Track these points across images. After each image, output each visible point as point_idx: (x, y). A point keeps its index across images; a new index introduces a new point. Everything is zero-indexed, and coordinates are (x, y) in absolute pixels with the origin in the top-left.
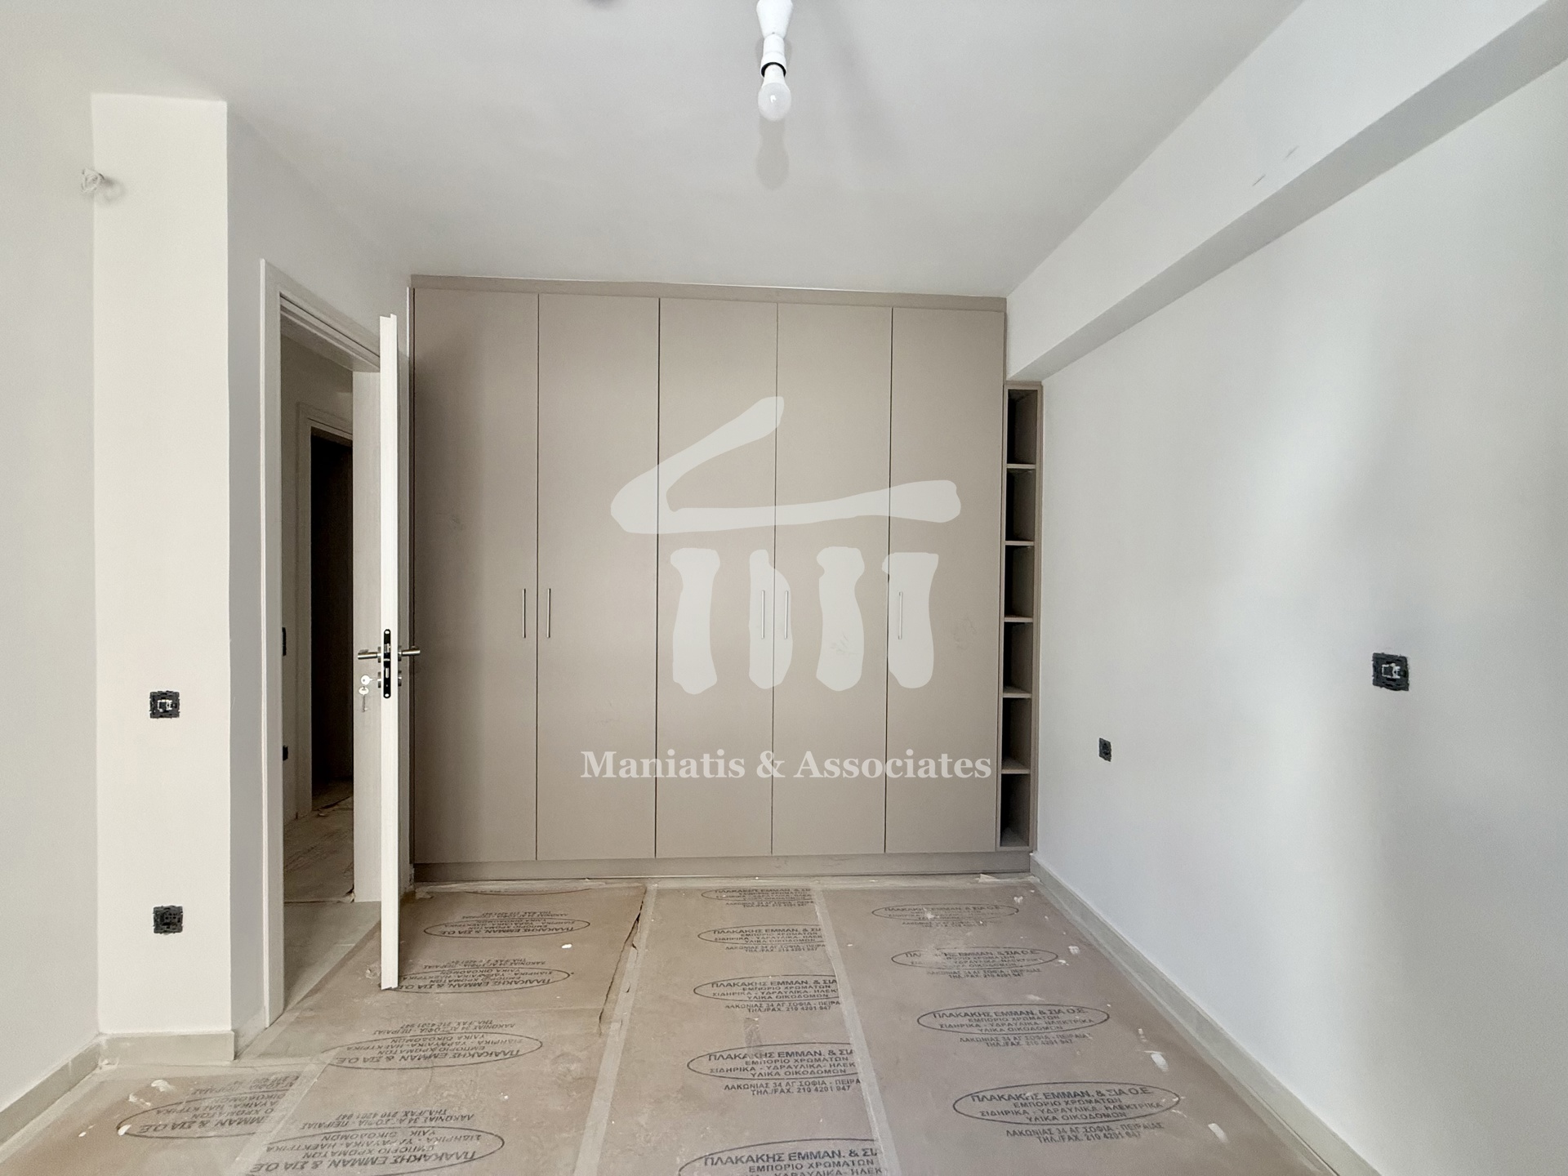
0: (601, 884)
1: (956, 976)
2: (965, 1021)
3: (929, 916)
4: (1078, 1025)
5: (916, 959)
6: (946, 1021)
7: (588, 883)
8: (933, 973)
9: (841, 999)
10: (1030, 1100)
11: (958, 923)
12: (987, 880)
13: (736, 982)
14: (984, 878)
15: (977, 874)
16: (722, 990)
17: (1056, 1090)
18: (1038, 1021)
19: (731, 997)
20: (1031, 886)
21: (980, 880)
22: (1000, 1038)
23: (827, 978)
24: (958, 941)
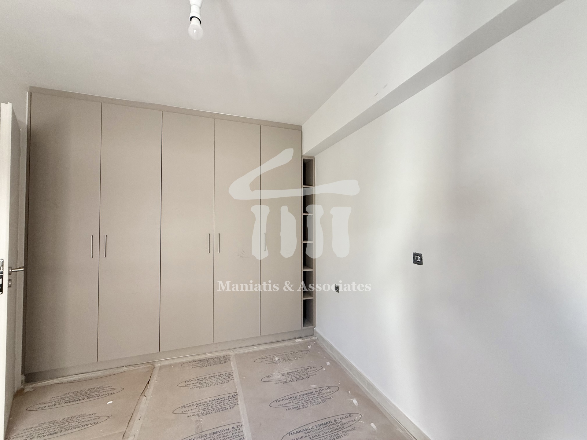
0: (132, 368)
1: (285, 382)
2: (288, 401)
3: (277, 359)
4: (329, 394)
5: (271, 378)
6: (281, 403)
7: (125, 369)
8: (277, 383)
9: (239, 402)
10: (311, 430)
11: (288, 360)
12: (299, 341)
13: (193, 404)
14: (298, 340)
15: (295, 339)
16: (187, 409)
17: (319, 423)
18: (314, 396)
19: (190, 412)
20: (314, 341)
21: (296, 341)
22: (300, 405)
23: (233, 394)
24: (287, 368)
